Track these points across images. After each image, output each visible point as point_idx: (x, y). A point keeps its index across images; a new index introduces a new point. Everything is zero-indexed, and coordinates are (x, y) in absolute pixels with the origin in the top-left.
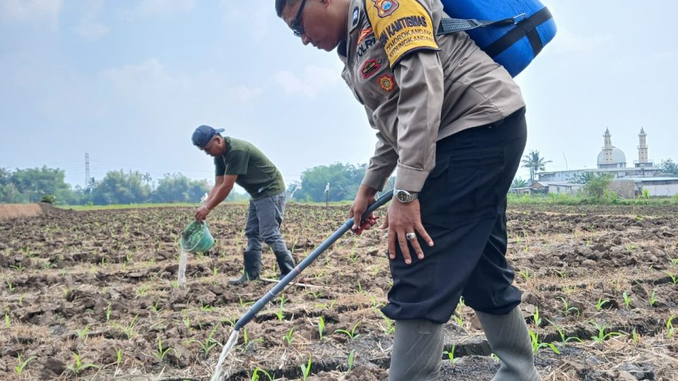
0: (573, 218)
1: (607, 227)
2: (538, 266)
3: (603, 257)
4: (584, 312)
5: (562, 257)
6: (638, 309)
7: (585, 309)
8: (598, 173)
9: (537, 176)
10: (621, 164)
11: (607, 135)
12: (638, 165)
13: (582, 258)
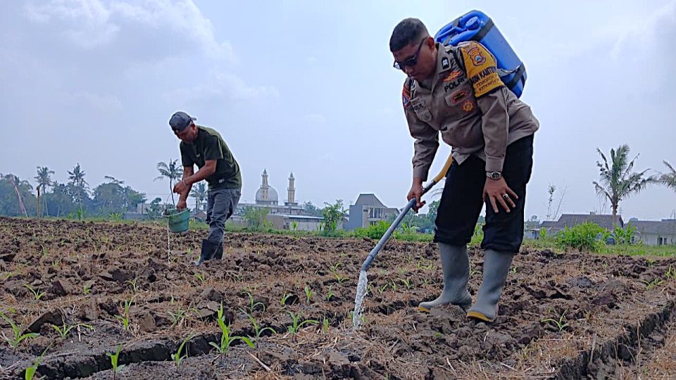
0: (240, 236)
1: (272, 244)
2: (215, 269)
3: (276, 263)
4: (269, 308)
5: (238, 262)
6: (317, 303)
7: (269, 304)
8: (256, 208)
9: (202, 206)
10: (274, 202)
11: (265, 176)
12: (286, 204)
13: (257, 263)
